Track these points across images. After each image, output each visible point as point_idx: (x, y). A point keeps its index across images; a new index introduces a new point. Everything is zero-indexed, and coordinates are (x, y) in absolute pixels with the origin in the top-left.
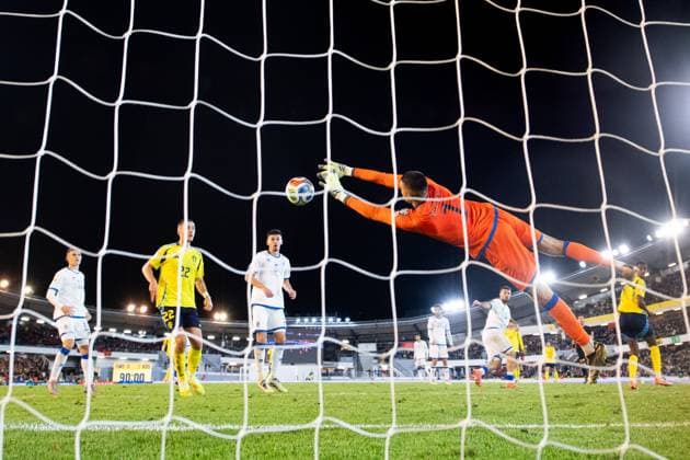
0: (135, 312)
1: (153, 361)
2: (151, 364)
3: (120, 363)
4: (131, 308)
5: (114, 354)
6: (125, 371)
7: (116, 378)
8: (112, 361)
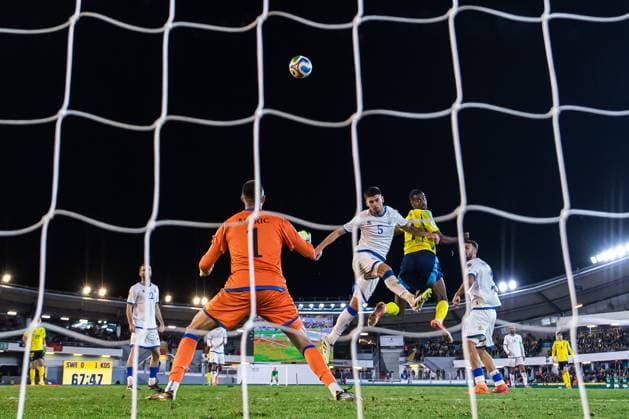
0: (92, 295)
1: (116, 358)
2: (112, 363)
3: (72, 361)
4: (87, 290)
5: (66, 349)
6: (79, 371)
7: (67, 380)
8: (60, 358)
